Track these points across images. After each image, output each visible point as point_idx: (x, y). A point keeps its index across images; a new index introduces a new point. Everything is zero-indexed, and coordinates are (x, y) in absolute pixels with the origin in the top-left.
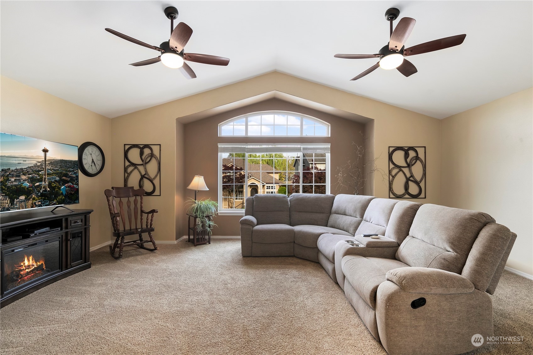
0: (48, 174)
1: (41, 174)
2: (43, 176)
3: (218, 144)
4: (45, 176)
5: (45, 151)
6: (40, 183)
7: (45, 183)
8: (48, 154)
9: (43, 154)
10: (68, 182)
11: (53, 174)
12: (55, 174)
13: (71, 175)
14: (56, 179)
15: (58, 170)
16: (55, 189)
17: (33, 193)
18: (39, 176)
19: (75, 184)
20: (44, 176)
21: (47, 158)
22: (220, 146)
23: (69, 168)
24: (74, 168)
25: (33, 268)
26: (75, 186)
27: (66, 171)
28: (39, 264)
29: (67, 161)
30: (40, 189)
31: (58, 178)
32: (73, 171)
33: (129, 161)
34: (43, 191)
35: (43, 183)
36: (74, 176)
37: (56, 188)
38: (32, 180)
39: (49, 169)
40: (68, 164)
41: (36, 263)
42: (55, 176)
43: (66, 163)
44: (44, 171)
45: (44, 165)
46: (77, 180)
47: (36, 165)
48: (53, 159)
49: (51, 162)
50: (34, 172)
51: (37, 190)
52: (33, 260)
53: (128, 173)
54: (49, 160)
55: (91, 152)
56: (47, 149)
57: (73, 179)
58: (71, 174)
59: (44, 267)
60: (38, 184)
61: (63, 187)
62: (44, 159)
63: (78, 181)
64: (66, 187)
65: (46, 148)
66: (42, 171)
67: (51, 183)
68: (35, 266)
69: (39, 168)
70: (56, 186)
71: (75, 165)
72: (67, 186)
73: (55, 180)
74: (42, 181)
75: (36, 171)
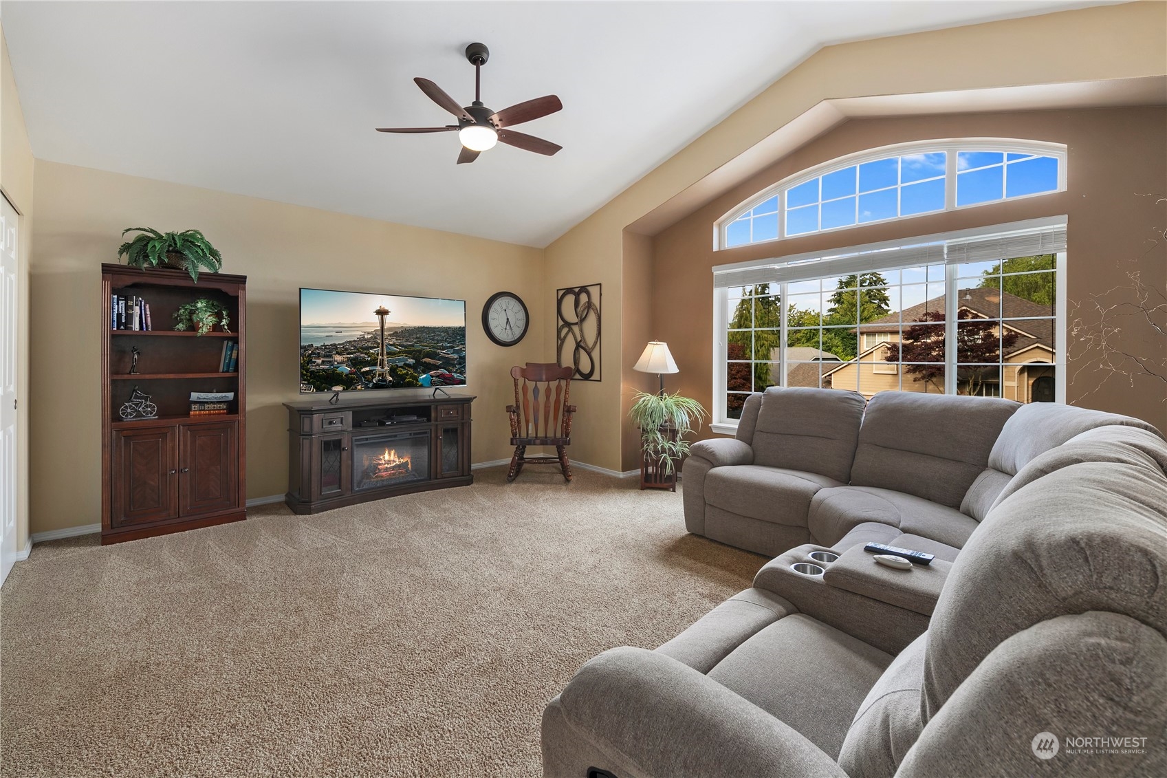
0: (388, 354)
1: (372, 353)
2: (378, 356)
3: (714, 268)
4: (383, 356)
5: (382, 313)
6: (372, 368)
7: (383, 368)
8: (388, 318)
9: (377, 318)
10: (437, 367)
11: (400, 352)
12: (405, 352)
13: (447, 356)
14: (407, 362)
15: (413, 346)
16: (406, 378)
17: (358, 383)
18: (369, 356)
19: (455, 372)
20: (380, 357)
21: (386, 326)
22: (717, 271)
23: (438, 341)
24: (454, 341)
25: (394, 464)
26: (455, 375)
27: (434, 347)
28: (402, 460)
29: (434, 328)
30: (373, 378)
31: (411, 360)
32: (452, 347)
33: (563, 319)
34: (379, 380)
35: (379, 368)
36: (455, 356)
37: (408, 377)
38: (355, 363)
39: (391, 345)
40: (439, 335)
41: (399, 459)
42: (406, 356)
43: (434, 332)
44: (380, 349)
45: (379, 337)
46: (460, 364)
47: (362, 339)
48: (400, 326)
49: (396, 332)
50: (358, 349)
51: (365, 378)
52: (395, 454)
53: (561, 340)
54: (390, 329)
55: (504, 308)
56: (386, 308)
57: (452, 362)
58: (444, 353)
59: (409, 466)
60: (367, 369)
61: (424, 376)
62: (379, 328)
63: (464, 367)
64: (432, 376)
65: (382, 307)
66: (375, 347)
67: (395, 369)
68: (397, 463)
69: (369, 344)
70: (407, 374)
71: (456, 337)
72: (434, 375)
73: (405, 364)
74: (376, 365)
75: (362, 348)
